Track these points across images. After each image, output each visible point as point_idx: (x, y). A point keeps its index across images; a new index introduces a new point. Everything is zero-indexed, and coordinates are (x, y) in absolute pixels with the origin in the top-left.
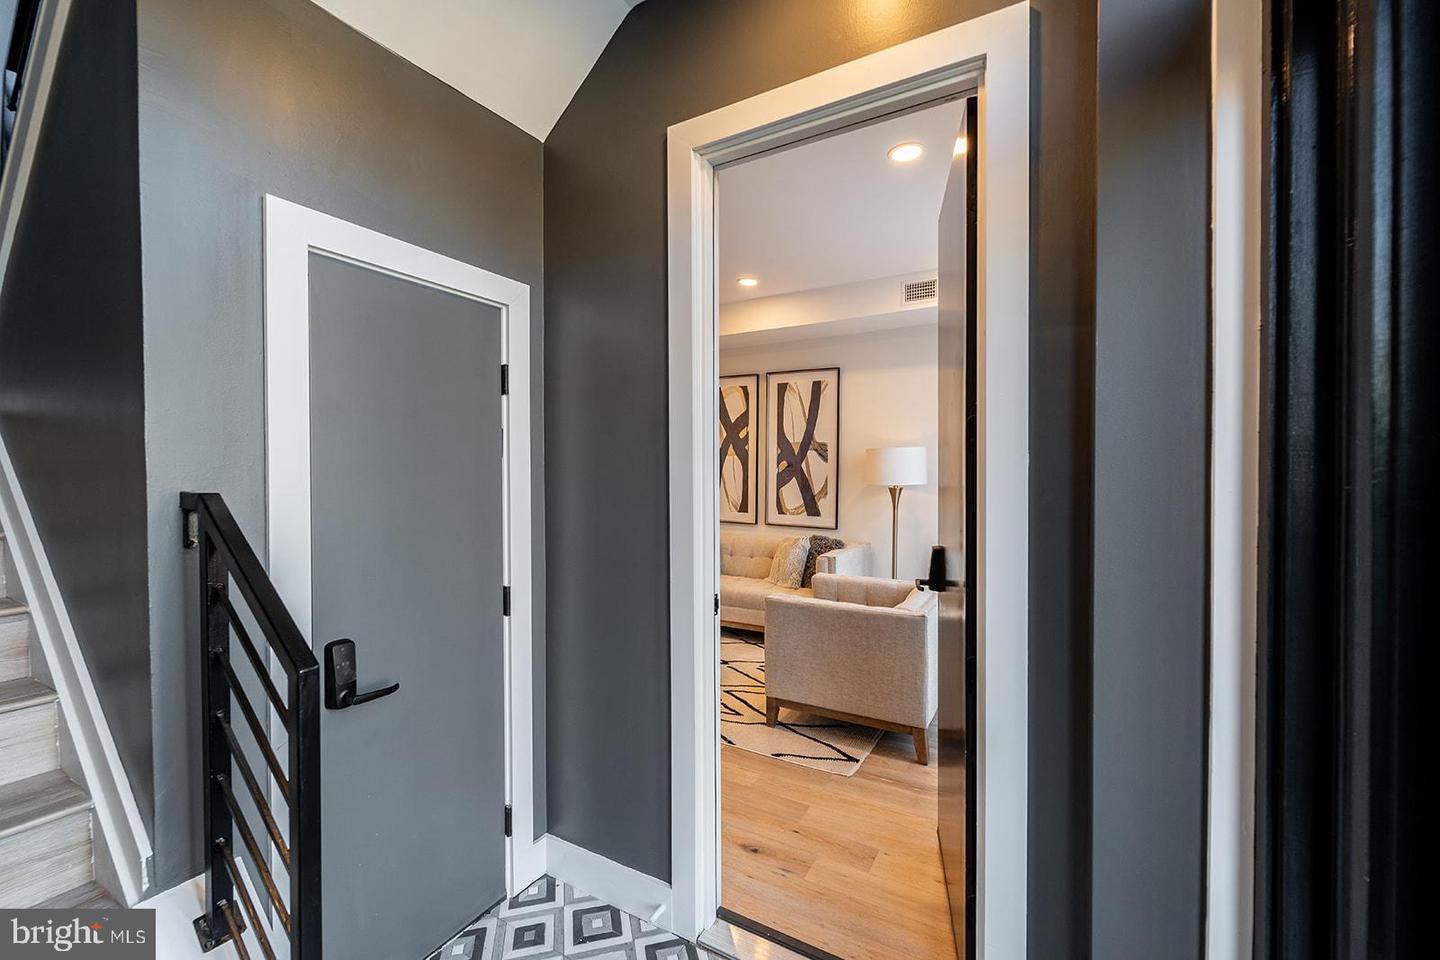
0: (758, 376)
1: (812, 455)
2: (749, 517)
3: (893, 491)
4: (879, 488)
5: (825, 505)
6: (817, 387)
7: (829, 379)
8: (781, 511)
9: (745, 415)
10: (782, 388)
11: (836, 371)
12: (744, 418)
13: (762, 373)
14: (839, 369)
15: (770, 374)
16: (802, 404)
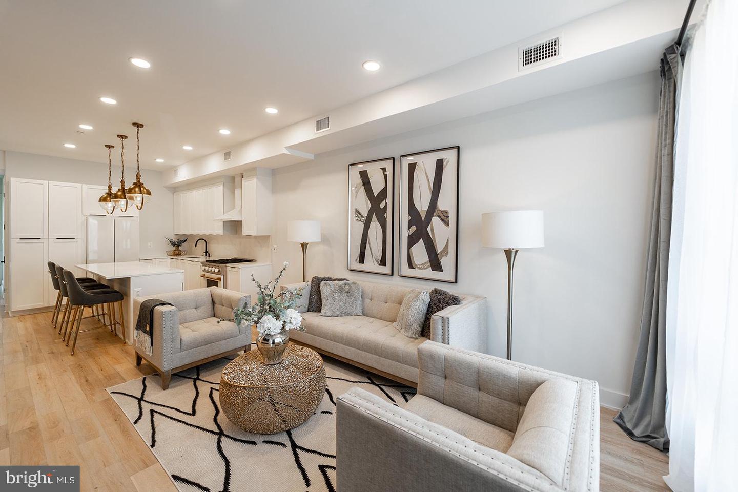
0: (393, 159)
1: (435, 220)
2: (386, 269)
3: (508, 253)
4: (495, 250)
5: (447, 262)
6: (440, 165)
7: (449, 157)
8: (411, 265)
9: (384, 190)
10: (412, 167)
11: (456, 150)
12: (384, 193)
13: (397, 157)
14: (458, 148)
15: (403, 156)
16: (428, 179)
